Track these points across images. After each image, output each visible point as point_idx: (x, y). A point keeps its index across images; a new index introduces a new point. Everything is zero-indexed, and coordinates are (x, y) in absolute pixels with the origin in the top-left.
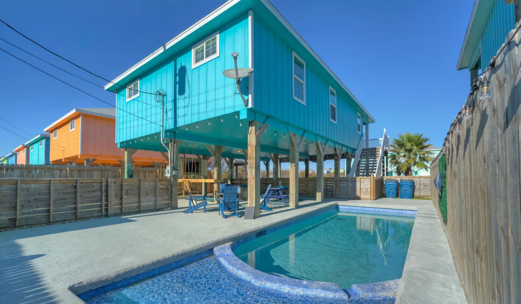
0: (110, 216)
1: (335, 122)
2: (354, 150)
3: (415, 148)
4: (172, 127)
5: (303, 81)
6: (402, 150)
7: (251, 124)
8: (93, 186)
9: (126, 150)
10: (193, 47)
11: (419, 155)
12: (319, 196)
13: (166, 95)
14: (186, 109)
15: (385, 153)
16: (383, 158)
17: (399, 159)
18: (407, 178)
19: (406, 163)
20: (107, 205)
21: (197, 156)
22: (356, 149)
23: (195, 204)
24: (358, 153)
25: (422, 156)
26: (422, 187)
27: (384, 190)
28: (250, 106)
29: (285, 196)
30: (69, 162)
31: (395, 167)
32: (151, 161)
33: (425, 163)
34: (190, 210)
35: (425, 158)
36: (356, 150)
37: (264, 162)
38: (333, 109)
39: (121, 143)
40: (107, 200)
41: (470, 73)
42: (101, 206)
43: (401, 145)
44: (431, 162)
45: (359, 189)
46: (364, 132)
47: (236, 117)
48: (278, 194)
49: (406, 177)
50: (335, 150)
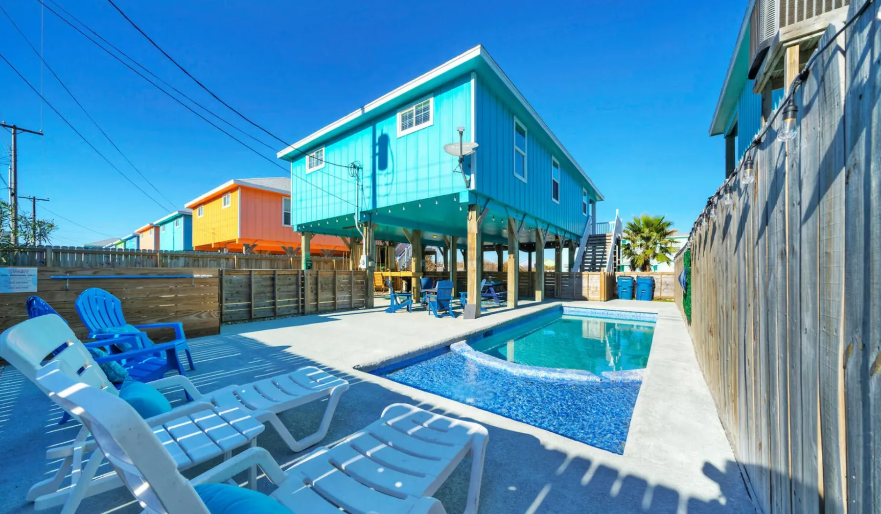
0: (307, 315)
1: (558, 202)
2: (579, 237)
3: (655, 235)
4: (370, 208)
5: (525, 152)
6: (639, 238)
7: (471, 207)
8: (290, 279)
9: (303, 234)
10: (398, 110)
11: (660, 244)
12: (539, 295)
13: (362, 168)
14: (389, 187)
15: (618, 241)
16: (615, 249)
17: (634, 249)
18: (645, 274)
19: (643, 255)
20: (303, 301)
21: (382, 242)
22: (581, 235)
23: (399, 302)
24: (583, 241)
25: (663, 246)
26: (663, 287)
27: (616, 289)
28: (473, 187)
29: (498, 294)
30: (220, 249)
31: (629, 260)
32: (320, 248)
33: (667, 255)
34: (391, 309)
35: (668, 249)
36: (581, 237)
37: (461, 250)
38: (556, 185)
39: (298, 226)
40: (303, 296)
41: (724, 140)
42: (297, 302)
43: (636, 230)
44: (674, 254)
45: (586, 289)
46: (590, 214)
47: (455, 200)
48: (489, 292)
49: (643, 273)
50: (557, 237)
